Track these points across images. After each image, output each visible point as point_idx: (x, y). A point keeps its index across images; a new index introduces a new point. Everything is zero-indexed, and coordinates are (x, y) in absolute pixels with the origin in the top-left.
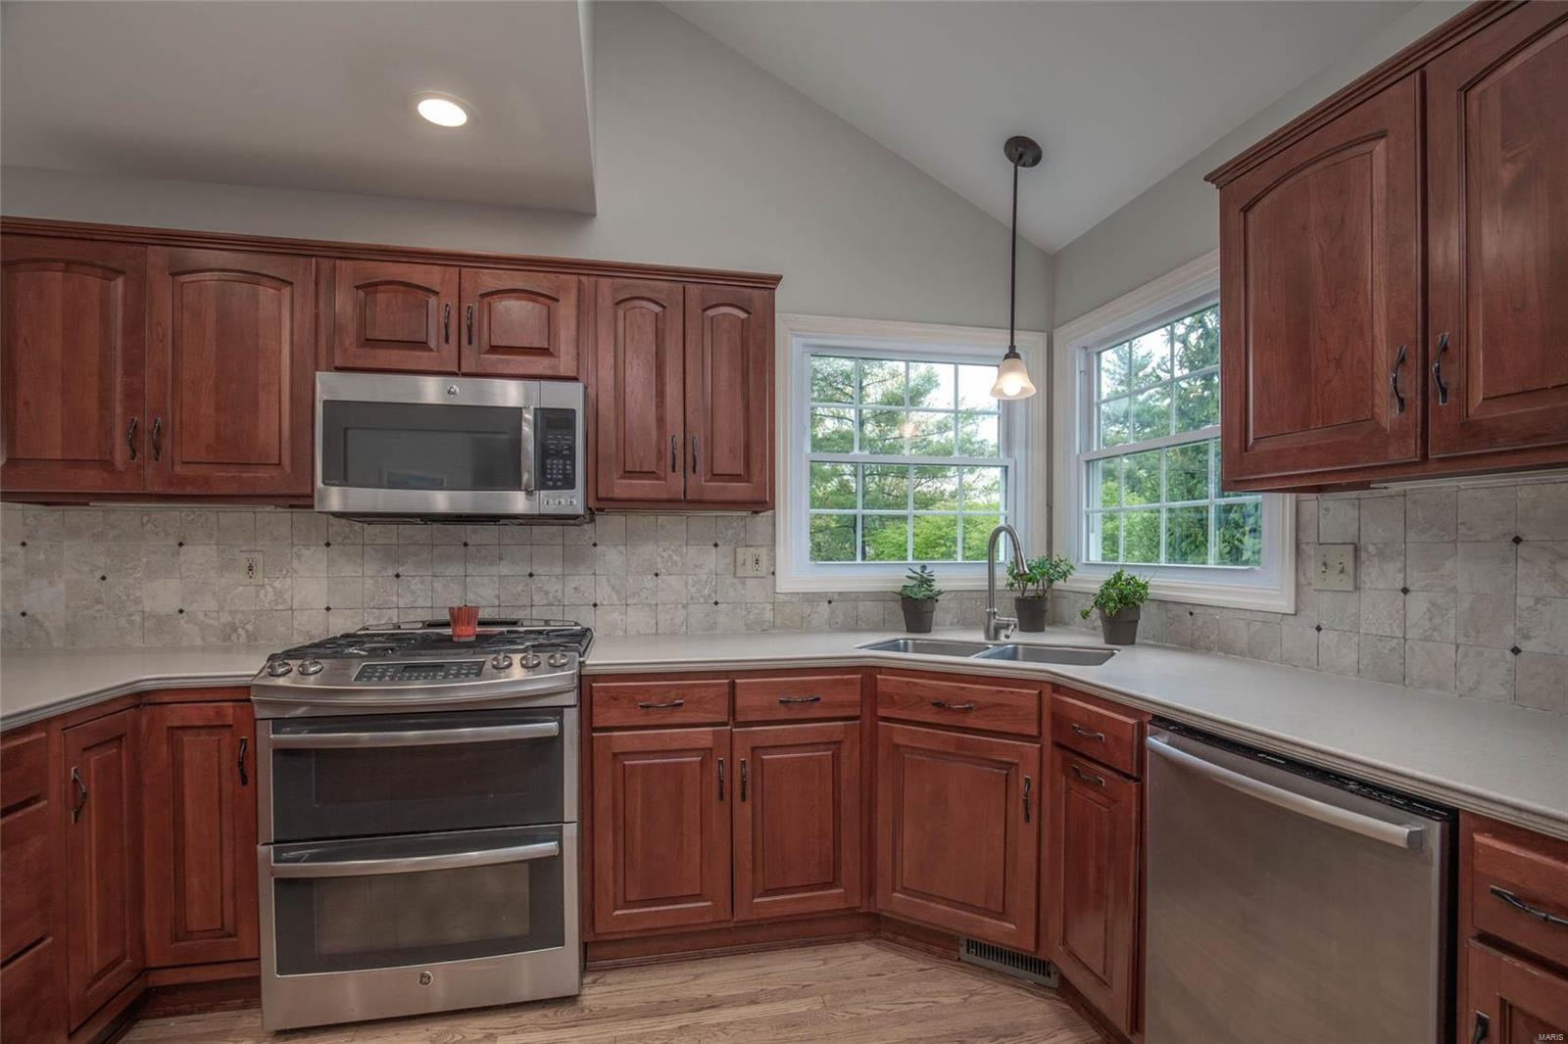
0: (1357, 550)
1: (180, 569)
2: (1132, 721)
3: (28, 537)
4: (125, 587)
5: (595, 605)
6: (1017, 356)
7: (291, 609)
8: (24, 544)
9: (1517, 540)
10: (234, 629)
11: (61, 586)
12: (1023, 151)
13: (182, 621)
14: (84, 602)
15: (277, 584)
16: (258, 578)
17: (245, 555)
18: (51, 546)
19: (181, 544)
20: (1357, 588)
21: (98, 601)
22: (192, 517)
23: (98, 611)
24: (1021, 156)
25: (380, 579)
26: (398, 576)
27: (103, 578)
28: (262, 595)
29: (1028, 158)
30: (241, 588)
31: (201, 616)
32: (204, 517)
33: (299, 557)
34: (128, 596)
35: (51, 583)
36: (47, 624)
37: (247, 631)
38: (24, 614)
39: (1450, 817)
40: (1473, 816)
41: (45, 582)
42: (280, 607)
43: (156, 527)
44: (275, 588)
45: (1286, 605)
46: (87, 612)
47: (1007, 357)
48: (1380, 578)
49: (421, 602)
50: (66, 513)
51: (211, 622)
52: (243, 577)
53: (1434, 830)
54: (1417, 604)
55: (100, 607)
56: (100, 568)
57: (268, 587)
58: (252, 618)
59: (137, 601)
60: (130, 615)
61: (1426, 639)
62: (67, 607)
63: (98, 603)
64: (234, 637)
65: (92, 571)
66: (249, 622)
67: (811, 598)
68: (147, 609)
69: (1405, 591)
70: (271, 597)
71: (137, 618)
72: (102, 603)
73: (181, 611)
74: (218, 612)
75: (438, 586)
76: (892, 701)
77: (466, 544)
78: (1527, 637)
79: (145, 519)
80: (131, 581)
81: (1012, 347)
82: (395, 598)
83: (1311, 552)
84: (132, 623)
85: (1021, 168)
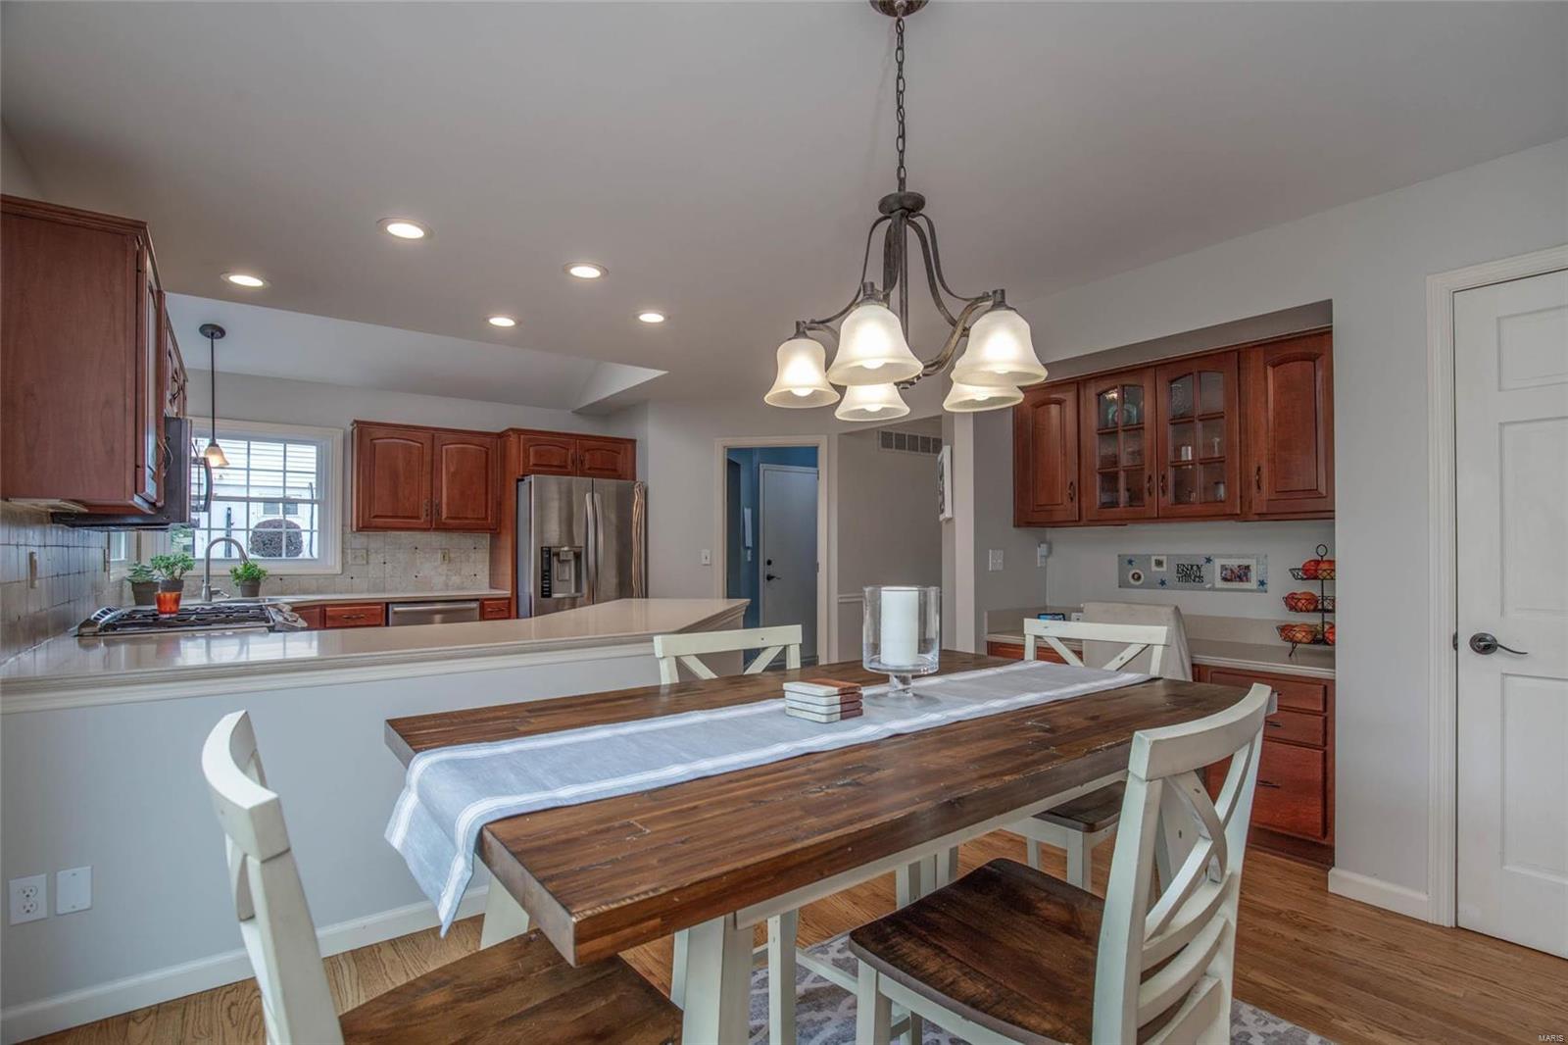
0: (367, 551)
9: (416, 548)
12: (214, 332)
20: (367, 563)
45: (338, 570)
48: (376, 558)
53: (477, 603)
54: (389, 566)
61: (391, 576)
69: (385, 563)
85: (215, 340)
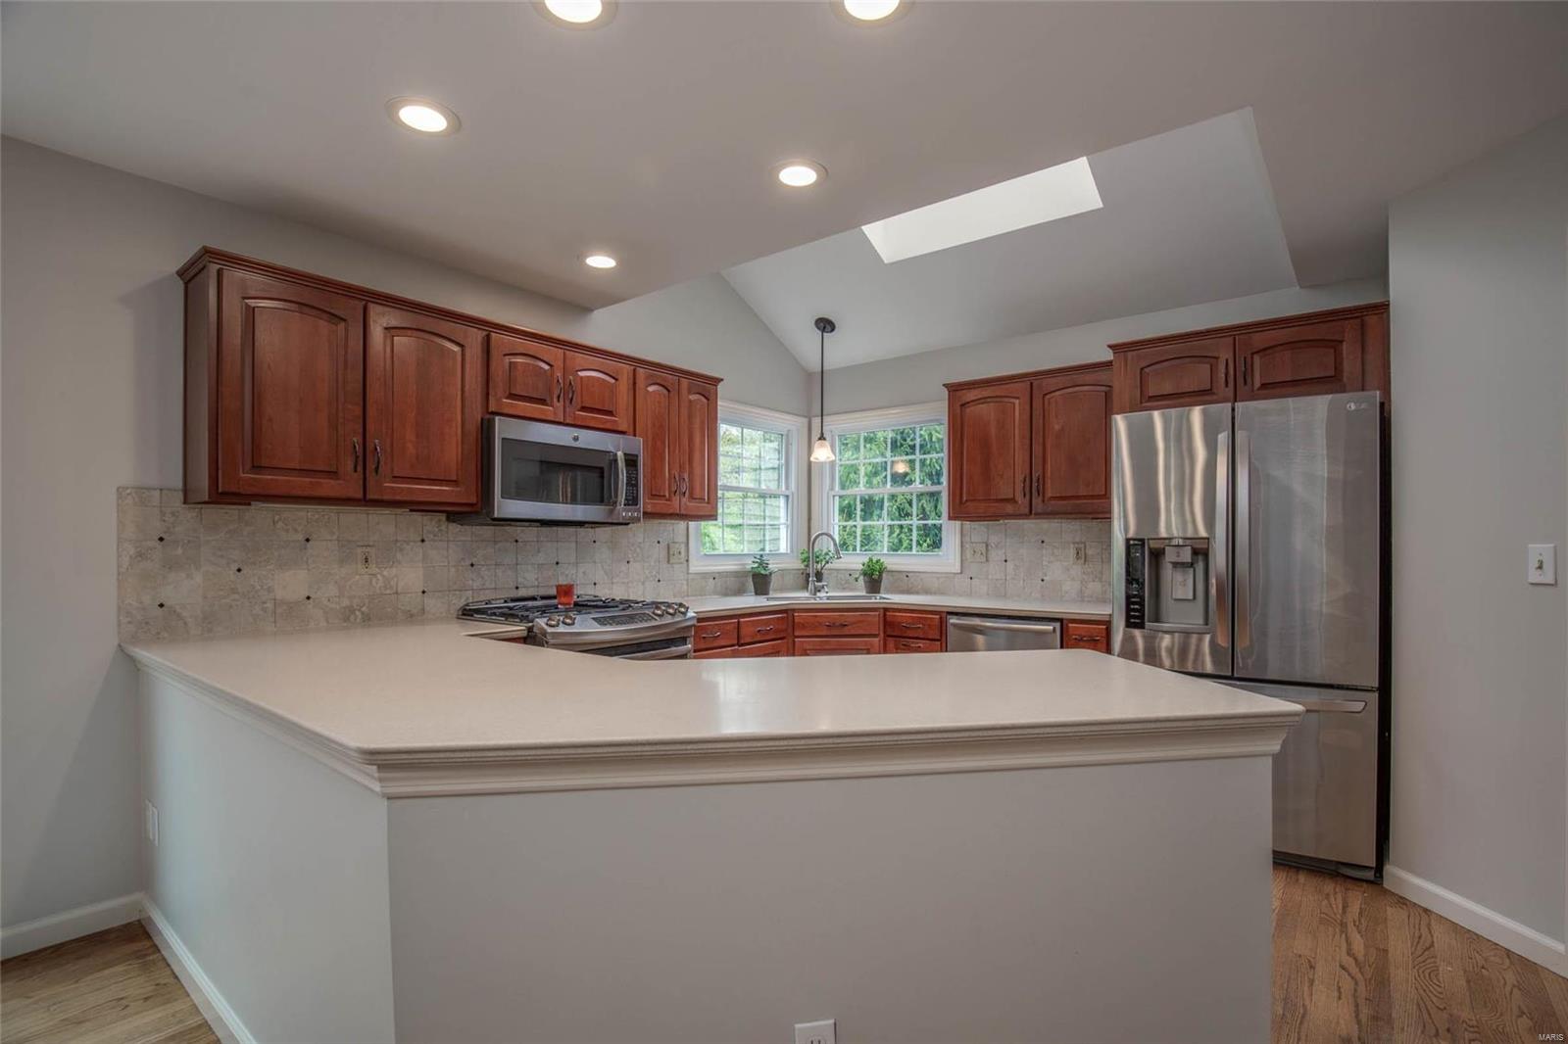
0: (987, 546)
1: (307, 562)
2: (938, 617)
3: (165, 532)
4: (259, 578)
5: (595, 584)
6: (825, 439)
7: (397, 593)
8: (161, 539)
9: (1043, 542)
10: (353, 611)
11: (198, 578)
12: (825, 325)
13: (310, 606)
14: (221, 593)
15: (385, 573)
16: (373, 569)
17: (359, 550)
18: (189, 542)
19: (308, 540)
20: (987, 560)
21: (234, 591)
22: (317, 516)
23: (234, 600)
24: (824, 328)
25: (460, 568)
26: (472, 565)
27: (239, 570)
28: (374, 581)
29: (828, 328)
30: (357, 577)
31: (326, 602)
32: (326, 517)
33: (401, 550)
34: (262, 587)
35: (189, 576)
36: (185, 614)
37: (363, 613)
38: (161, 605)
39: (1061, 620)
40: (1067, 619)
41: (183, 575)
42: (388, 592)
43: (286, 525)
44: (384, 576)
45: (957, 568)
46: (224, 601)
47: (820, 439)
48: (996, 555)
49: (487, 585)
50: (203, 511)
51: (334, 606)
52: (360, 567)
53: (1058, 625)
54: (1010, 565)
55: (236, 596)
56: (235, 561)
57: (379, 576)
58: (367, 601)
59: (270, 590)
60: (264, 603)
61: (1013, 579)
62: (205, 597)
63: (234, 593)
64: (352, 618)
65: (228, 564)
66: (364, 605)
67: (704, 575)
68: (278, 597)
69: (1006, 561)
70: (381, 583)
71: (270, 605)
72: (238, 593)
73: (308, 598)
74: (339, 597)
75: (499, 572)
76: (803, 626)
77: (517, 541)
78: (1046, 576)
79: (277, 518)
80: (264, 573)
81: (822, 434)
82: (471, 582)
83: (967, 546)
84: (265, 610)
85: (825, 334)
